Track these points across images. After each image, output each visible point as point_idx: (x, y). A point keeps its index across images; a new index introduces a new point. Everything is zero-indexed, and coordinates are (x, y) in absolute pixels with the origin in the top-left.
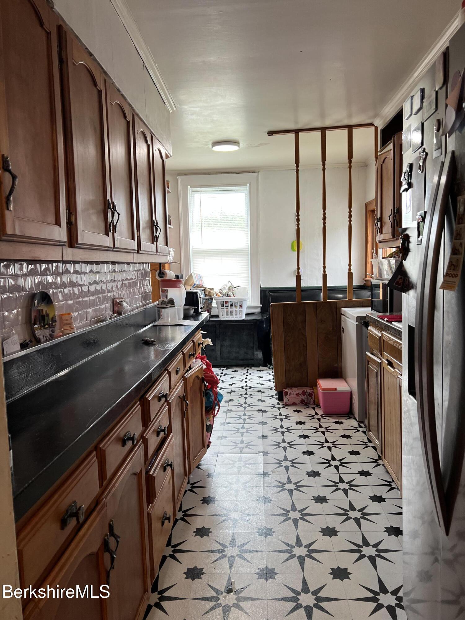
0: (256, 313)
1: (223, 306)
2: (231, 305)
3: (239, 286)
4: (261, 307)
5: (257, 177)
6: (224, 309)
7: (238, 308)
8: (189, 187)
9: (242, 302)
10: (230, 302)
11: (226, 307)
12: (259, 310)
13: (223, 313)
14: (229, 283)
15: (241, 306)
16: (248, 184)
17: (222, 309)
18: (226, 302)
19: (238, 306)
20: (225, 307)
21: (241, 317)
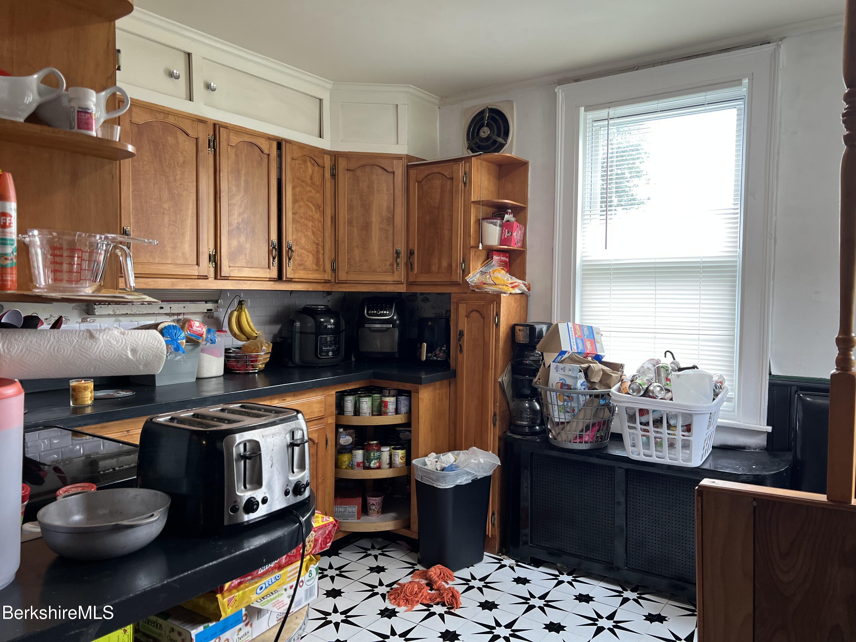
0: (749, 447)
1: (635, 422)
2: (658, 422)
3: (694, 367)
4: (768, 433)
5: (774, 57)
6: (635, 428)
7: (679, 432)
8: (582, 109)
9: (691, 415)
10: (654, 411)
11: (641, 423)
12: (761, 441)
13: (634, 439)
14: (668, 353)
15: (688, 428)
16: (746, 81)
17: (630, 427)
18: (643, 412)
19: (679, 428)
20: (639, 426)
21: (689, 460)
